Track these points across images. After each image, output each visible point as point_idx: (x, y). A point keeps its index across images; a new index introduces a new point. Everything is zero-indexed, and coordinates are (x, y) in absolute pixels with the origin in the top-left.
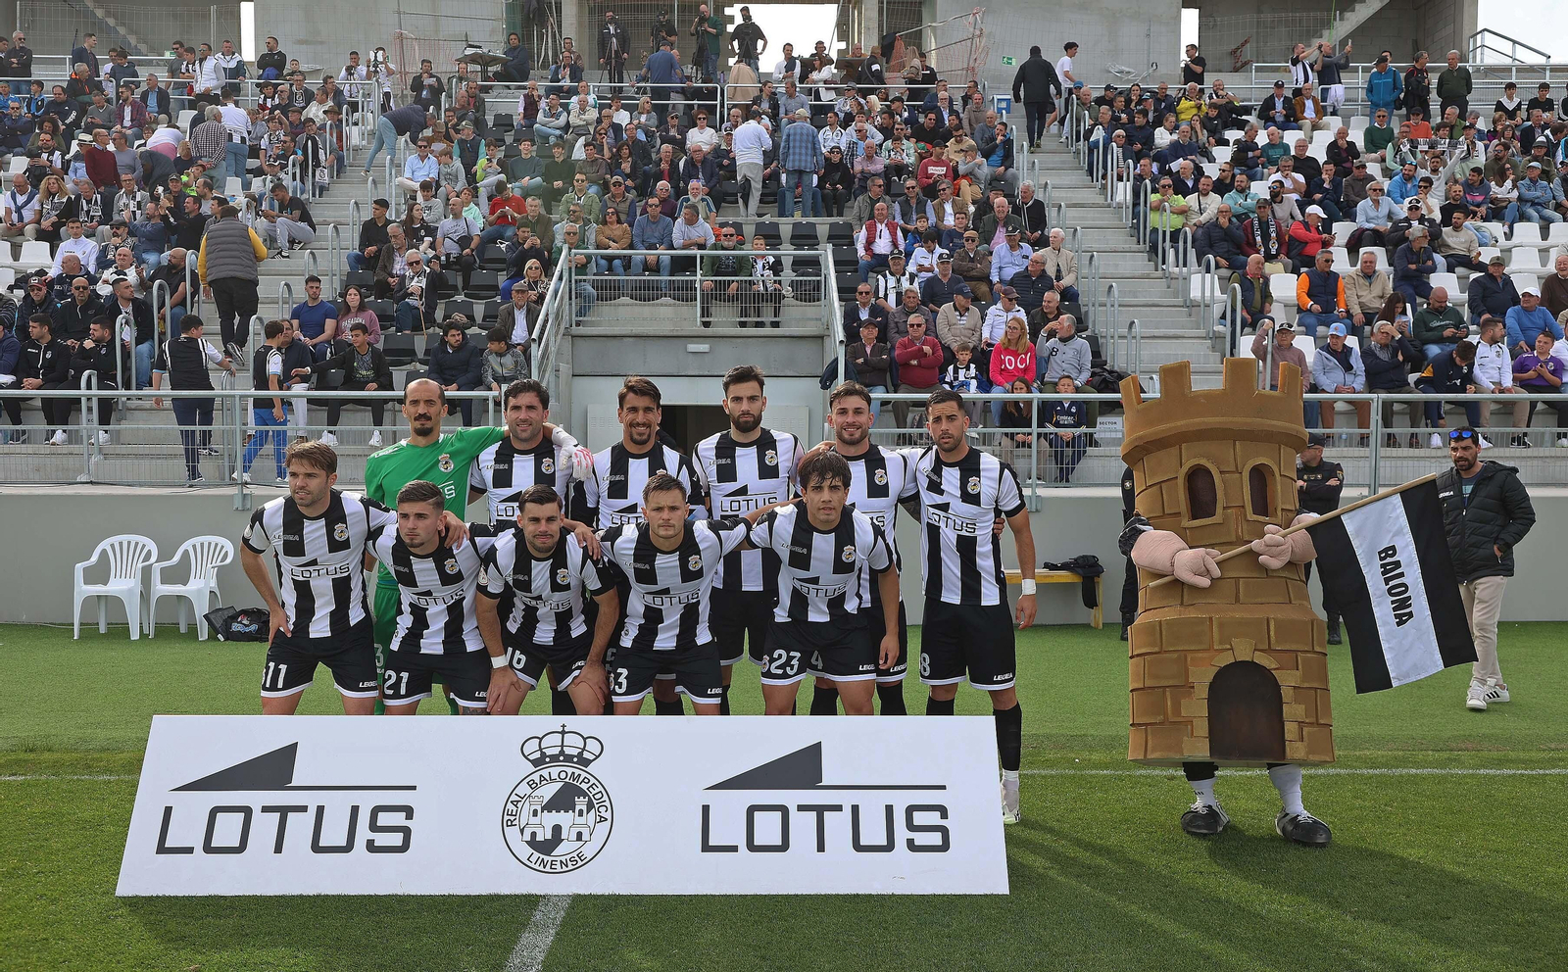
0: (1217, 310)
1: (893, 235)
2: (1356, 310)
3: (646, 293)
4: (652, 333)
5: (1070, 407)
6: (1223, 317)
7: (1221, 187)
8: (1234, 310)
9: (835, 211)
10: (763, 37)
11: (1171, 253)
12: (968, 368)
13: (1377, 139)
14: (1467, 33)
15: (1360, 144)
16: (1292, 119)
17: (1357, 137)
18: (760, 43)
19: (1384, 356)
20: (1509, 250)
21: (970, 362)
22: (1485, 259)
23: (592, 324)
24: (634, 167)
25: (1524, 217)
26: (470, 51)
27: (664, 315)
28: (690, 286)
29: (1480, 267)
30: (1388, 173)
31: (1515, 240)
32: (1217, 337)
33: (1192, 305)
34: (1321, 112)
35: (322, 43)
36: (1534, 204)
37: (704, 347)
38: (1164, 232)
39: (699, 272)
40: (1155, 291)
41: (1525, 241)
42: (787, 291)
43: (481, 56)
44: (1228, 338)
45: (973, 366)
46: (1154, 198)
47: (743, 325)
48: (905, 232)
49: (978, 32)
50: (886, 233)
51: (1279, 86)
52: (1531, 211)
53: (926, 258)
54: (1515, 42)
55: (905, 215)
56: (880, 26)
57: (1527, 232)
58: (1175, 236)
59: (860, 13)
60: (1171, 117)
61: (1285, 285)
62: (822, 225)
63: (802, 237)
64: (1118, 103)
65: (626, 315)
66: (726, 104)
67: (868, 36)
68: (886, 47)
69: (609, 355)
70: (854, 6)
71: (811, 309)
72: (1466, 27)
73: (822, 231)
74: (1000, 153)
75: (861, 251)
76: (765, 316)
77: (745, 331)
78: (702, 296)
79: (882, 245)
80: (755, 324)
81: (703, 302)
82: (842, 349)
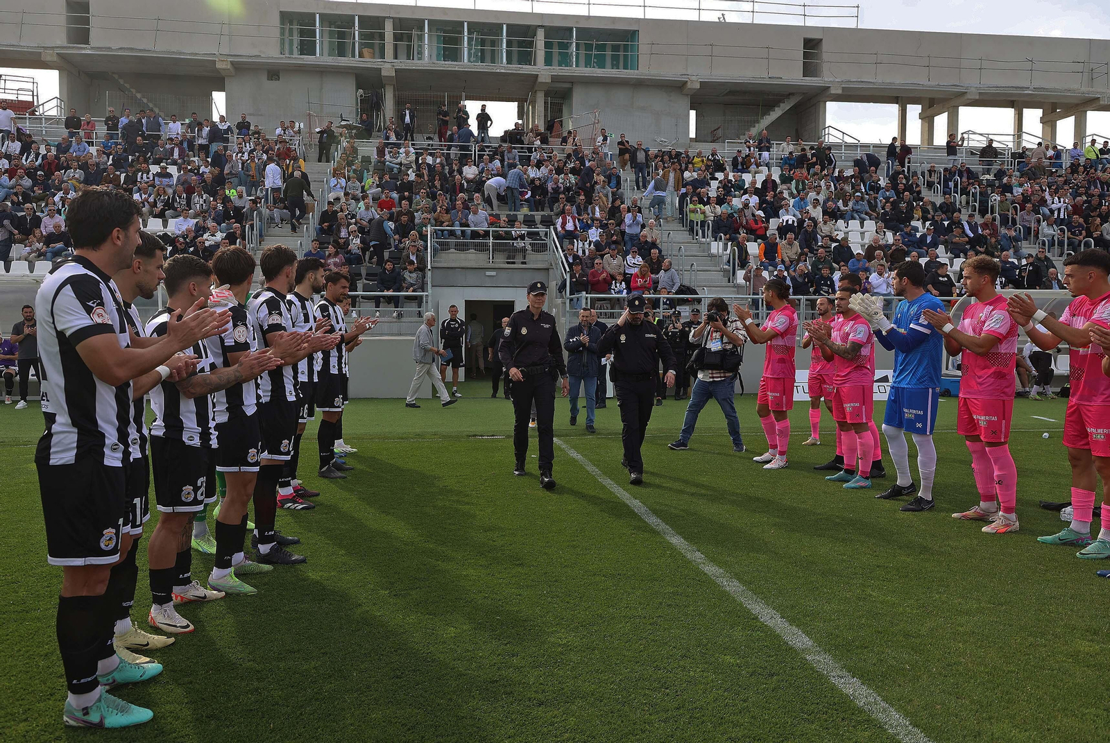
0: (725, 259)
1: (574, 222)
2: (787, 259)
3: (462, 247)
4: (470, 267)
5: (666, 301)
6: (729, 262)
7: (720, 201)
8: (734, 259)
9: (540, 209)
11: (700, 232)
12: (621, 284)
13: (785, 180)
14: (821, 128)
15: (778, 181)
16: (745, 169)
17: (776, 177)
18: (489, 123)
19: (800, 280)
20: (848, 233)
21: (622, 280)
22: (839, 238)
23: (440, 262)
24: (441, 185)
25: (853, 218)
26: (343, 123)
27: (472, 258)
28: (486, 245)
29: (837, 241)
30: (791, 195)
31: (849, 228)
32: (725, 271)
33: (713, 256)
34: (758, 165)
35: (261, 115)
36: (857, 212)
37: (493, 273)
38: (697, 222)
39: (491, 238)
40: (694, 249)
41: (854, 229)
42: (529, 247)
43: (349, 125)
44: (731, 272)
45: (623, 283)
46: (691, 206)
47: (508, 263)
48: (579, 220)
49: (597, 122)
50: (571, 221)
51: (739, 152)
52: (856, 215)
53: (594, 234)
54: (844, 133)
55: (579, 214)
56: (546, 116)
57: (854, 224)
58: (703, 223)
59: (534, 108)
60: (690, 166)
61: (753, 248)
62: (538, 216)
63: (529, 222)
64: (666, 157)
65: (453, 258)
66: (477, 153)
67: (539, 120)
68: (550, 126)
69: (449, 277)
70: (529, 104)
71: (539, 256)
72: (821, 124)
73: (538, 218)
74: (614, 182)
75: (559, 229)
76: (519, 259)
77: (512, 266)
78: (493, 249)
79: (570, 226)
80: (514, 263)
81: (493, 252)
82: (568, 275)
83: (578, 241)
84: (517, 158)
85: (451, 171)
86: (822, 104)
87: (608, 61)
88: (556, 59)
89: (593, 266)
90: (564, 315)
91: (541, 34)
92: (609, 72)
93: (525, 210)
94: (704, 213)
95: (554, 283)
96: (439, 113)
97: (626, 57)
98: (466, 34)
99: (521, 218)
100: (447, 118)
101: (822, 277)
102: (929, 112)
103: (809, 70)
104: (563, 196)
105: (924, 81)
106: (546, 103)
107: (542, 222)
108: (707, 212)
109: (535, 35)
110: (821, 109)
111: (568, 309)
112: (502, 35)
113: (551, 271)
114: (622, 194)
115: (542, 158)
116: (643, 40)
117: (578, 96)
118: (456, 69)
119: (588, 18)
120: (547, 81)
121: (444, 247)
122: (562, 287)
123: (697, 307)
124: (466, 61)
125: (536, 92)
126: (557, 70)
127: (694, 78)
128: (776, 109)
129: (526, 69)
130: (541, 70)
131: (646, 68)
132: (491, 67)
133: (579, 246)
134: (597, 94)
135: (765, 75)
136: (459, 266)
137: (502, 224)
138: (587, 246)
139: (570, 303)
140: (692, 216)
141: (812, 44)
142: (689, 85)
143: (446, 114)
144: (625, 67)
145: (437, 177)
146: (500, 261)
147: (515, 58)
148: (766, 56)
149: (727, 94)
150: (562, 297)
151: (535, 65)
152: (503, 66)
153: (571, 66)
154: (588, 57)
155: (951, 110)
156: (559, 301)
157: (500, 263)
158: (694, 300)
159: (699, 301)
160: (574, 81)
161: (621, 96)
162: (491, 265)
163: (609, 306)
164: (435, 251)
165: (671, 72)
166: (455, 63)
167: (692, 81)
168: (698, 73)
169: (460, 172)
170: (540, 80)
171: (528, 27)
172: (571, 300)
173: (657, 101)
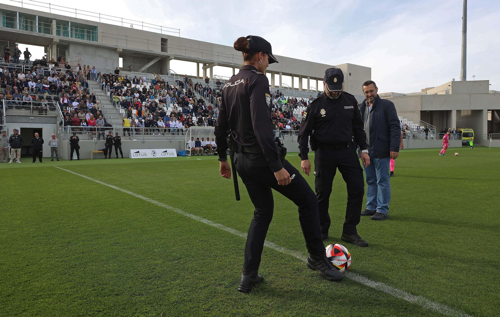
1: (68, 100)
4: (22, 115)
5: (101, 129)
7: (125, 95)
10: (31, 54)
11: (117, 105)
12: (84, 123)
14: (168, 69)
18: (30, 56)
19: (147, 122)
23: (8, 113)
27: (23, 112)
28: (30, 107)
33: (120, 114)
37: (33, 118)
38: (116, 102)
40: (114, 111)
42: (48, 109)
46: (114, 96)
47: (39, 114)
49: (80, 60)
50: (66, 99)
56: (57, 55)
59: (52, 50)
60: (117, 81)
61: (134, 112)
62: (53, 96)
63: (49, 99)
64: (107, 77)
65: (15, 112)
66: (24, 68)
67: (54, 56)
68: (59, 59)
69: (12, 119)
70: (50, 48)
71: (53, 112)
72: (168, 68)
73: (53, 98)
74: (85, 85)
75: (61, 102)
76: (44, 113)
77: (41, 115)
78: (32, 109)
79: (66, 101)
80: (42, 114)
81: (33, 110)
82: (63, 119)
83: (68, 107)
84: (44, 72)
85: (12, 76)
86: (168, 61)
87: (86, 37)
88: (62, 33)
89: (73, 117)
90: (62, 133)
91: (54, 22)
92: (85, 41)
93: (47, 94)
94: (119, 99)
95: (59, 122)
96: (5, 49)
97: (93, 36)
98: (18, 17)
99: (45, 97)
100: (9, 52)
101: (154, 122)
102: (205, 67)
103: (163, 49)
104: (64, 90)
105: (201, 58)
106: (57, 50)
107: (54, 99)
108: (120, 98)
109: (51, 22)
110: (168, 63)
111: (63, 131)
112: (36, 20)
113: (57, 118)
114: (89, 90)
115: (54, 73)
116: (100, 30)
117: (72, 49)
118: (13, 32)
119: (76, 19)
120: (58, 41)
121: (10, 108)
122: (61, 124)
123: (111, 131)
124: (18, 28)
125: (52, 44)
126: (62, 37)
127: (120, 47)
128: (152, 61)
129: (48, 36)
130: (55, 36)
131: (100, 41)
132: (31, 33)
133: (69, 109)
134: (80, 49)
135: (147, 49)
136: (17, 115)
137: (37, 100)
138: (72, 109)
139: (64, 129)
140: (114, 100)
141: (164, 41)
142: (118, 50)
143: (8, 50)
144: (93, 40)
145: (5, 79)
146: (36, 113)
147: (42, 30)
148: (147, 43)
149: (133, 54)
150: (61, 127)
151: (52, 34)
152: (36, 33)
153: (69, 37)
154: (76, 34)
155: (210, 67)
156: (60, 128)
157: (35, 114)
158: (111, 128)
159: (112, 129)
160: (70, 43)
161: (91, 50)
162: (32, 115)
163: (79, 130)
164: (6, 109)
165: (111, 44)
166: (13, 29)
167: (119, 48)
168: (122, 46)
169: (17, 77)
170: (54, 40)
171: (49, 18)
172: (65, 128)
173: (106, 54)
